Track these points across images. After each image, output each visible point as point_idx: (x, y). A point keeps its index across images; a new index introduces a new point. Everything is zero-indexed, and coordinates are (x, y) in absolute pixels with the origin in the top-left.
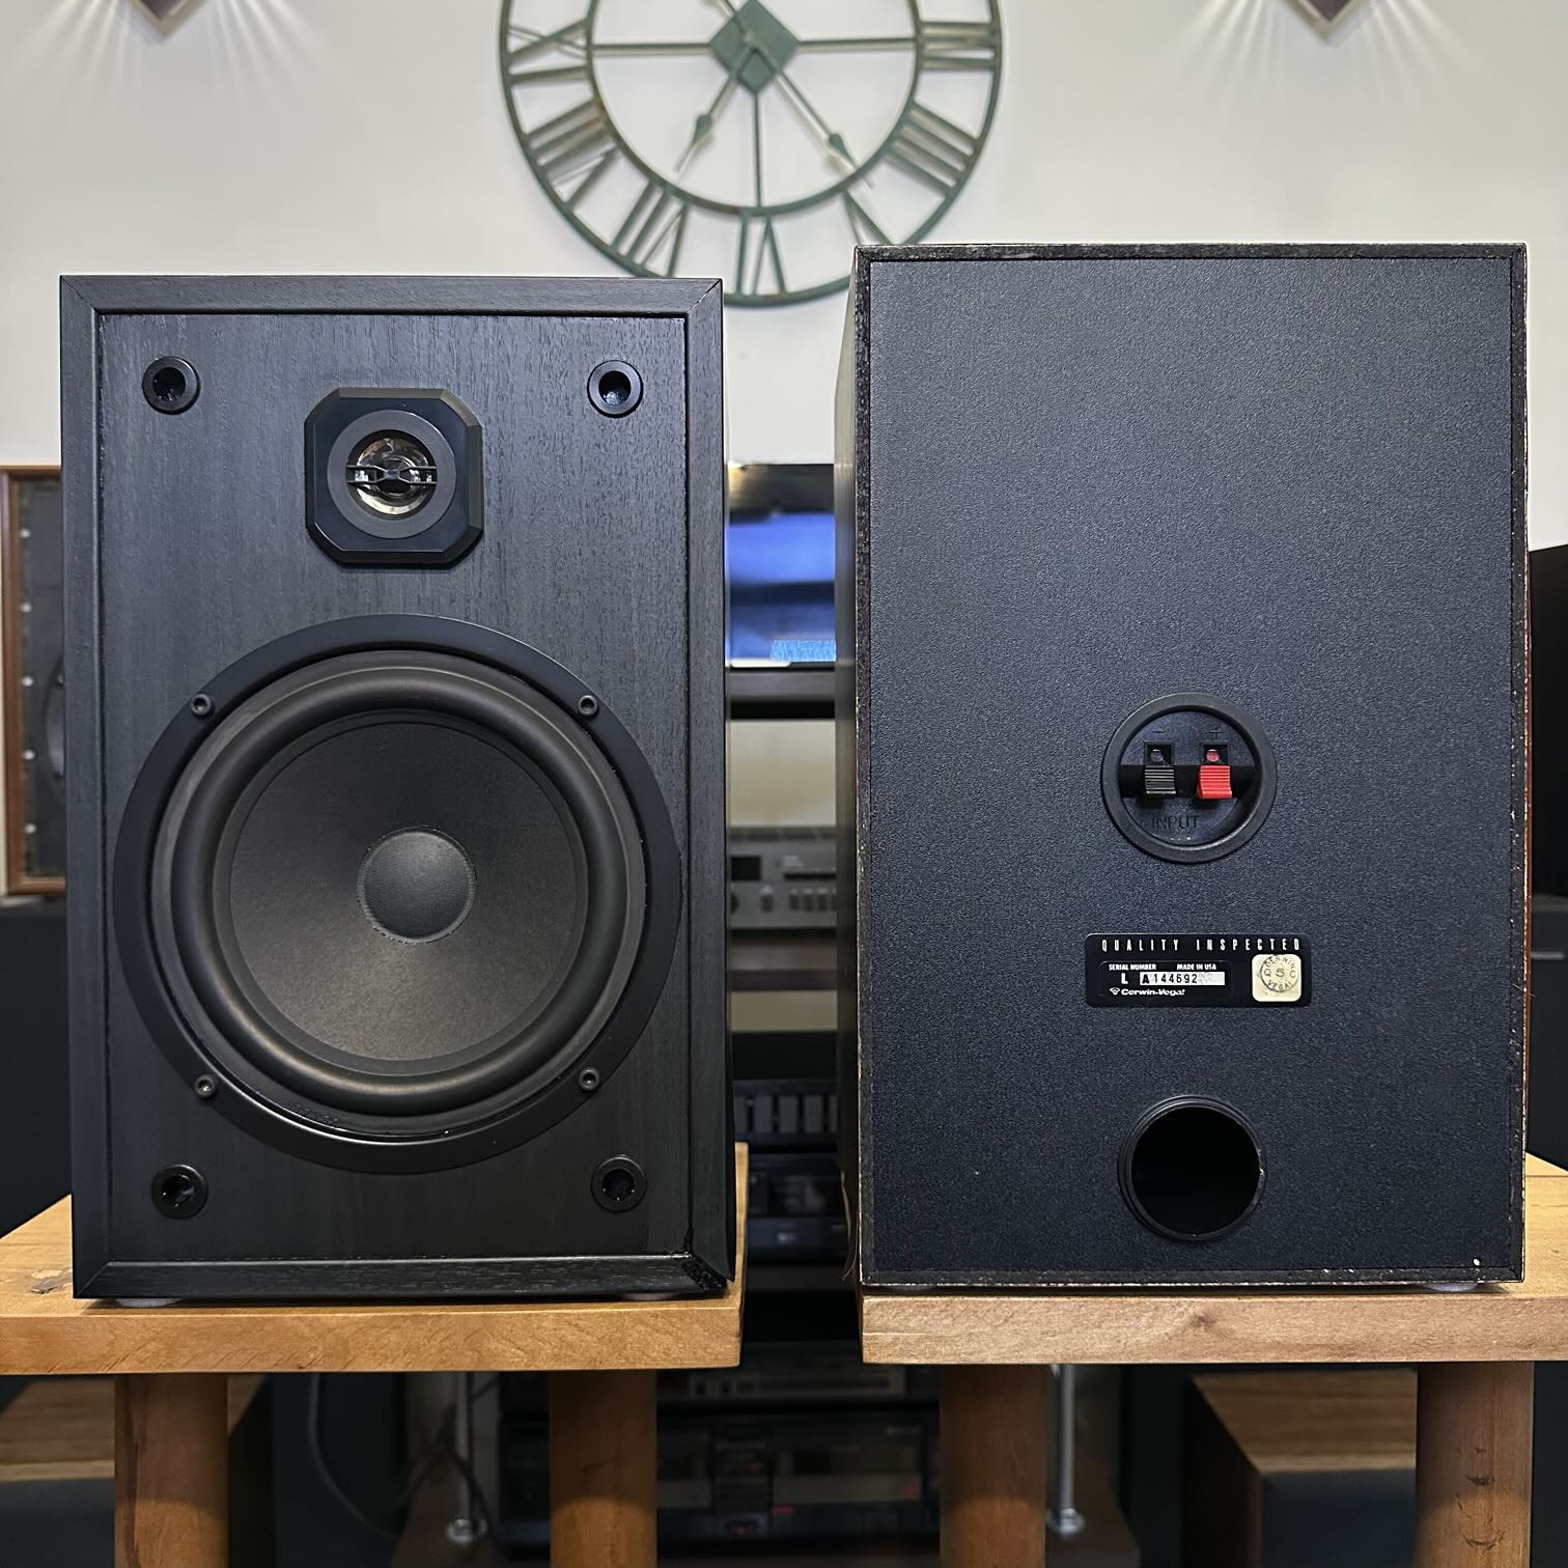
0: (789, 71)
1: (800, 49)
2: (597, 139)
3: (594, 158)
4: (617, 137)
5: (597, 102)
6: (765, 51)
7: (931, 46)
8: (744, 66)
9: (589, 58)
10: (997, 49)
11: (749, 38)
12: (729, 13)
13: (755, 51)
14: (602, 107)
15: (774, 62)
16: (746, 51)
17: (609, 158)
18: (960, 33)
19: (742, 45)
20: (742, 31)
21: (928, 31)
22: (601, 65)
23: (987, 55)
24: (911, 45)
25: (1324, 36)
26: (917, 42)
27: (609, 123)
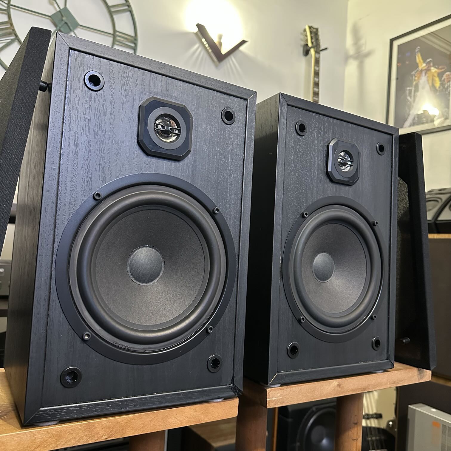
0: (75, 31)
1: (79, 27)
2: (10, 34)
3: (8, 39)
4: (16, 36)
5: (10, 22)
6: (69, 24)
7: (118, 38)
8: (62, 26)
9: (9, 7)
10: (136, 44)
11: (64, 19)
12: (58, 10)
13: (66, 23)
14: (12, 25)
15: (71, 28)
16: (63, 22)
17: (12, 41)
18: (126, 36)
19: (62, 20)
20: (62, 16)
21: (118, 33)
22: (12, 11)
23: (133, 45)
24: (112, 36)
25: (217, 66)
26: (114, 35)
27: (14, 30)
